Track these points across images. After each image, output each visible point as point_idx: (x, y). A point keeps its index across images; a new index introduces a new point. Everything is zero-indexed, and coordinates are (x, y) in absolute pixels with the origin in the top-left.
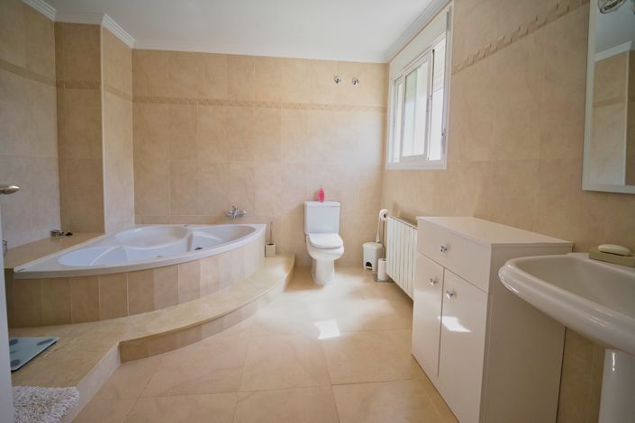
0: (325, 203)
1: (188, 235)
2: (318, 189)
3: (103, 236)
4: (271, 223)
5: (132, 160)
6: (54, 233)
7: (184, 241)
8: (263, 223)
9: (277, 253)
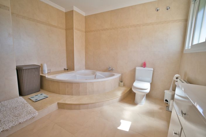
0: (146, 68)
1: (95, 74)
2: (143, 61)
3: (74, 71)
4: (122, 74)
5: (84, 50)
6: (65, 69)
7: (94, 76)
8: (120, 73)
9: (124, 85)
